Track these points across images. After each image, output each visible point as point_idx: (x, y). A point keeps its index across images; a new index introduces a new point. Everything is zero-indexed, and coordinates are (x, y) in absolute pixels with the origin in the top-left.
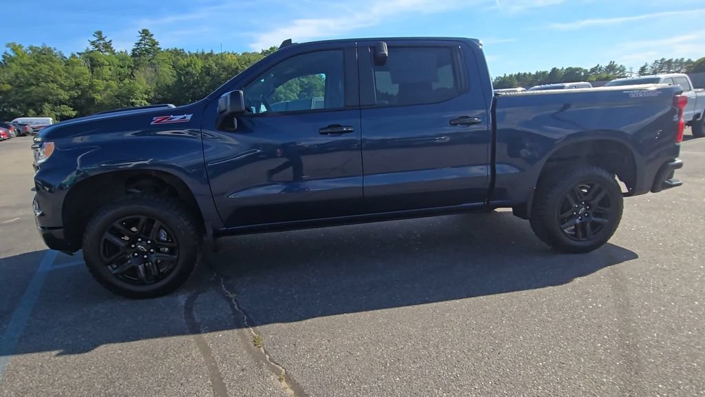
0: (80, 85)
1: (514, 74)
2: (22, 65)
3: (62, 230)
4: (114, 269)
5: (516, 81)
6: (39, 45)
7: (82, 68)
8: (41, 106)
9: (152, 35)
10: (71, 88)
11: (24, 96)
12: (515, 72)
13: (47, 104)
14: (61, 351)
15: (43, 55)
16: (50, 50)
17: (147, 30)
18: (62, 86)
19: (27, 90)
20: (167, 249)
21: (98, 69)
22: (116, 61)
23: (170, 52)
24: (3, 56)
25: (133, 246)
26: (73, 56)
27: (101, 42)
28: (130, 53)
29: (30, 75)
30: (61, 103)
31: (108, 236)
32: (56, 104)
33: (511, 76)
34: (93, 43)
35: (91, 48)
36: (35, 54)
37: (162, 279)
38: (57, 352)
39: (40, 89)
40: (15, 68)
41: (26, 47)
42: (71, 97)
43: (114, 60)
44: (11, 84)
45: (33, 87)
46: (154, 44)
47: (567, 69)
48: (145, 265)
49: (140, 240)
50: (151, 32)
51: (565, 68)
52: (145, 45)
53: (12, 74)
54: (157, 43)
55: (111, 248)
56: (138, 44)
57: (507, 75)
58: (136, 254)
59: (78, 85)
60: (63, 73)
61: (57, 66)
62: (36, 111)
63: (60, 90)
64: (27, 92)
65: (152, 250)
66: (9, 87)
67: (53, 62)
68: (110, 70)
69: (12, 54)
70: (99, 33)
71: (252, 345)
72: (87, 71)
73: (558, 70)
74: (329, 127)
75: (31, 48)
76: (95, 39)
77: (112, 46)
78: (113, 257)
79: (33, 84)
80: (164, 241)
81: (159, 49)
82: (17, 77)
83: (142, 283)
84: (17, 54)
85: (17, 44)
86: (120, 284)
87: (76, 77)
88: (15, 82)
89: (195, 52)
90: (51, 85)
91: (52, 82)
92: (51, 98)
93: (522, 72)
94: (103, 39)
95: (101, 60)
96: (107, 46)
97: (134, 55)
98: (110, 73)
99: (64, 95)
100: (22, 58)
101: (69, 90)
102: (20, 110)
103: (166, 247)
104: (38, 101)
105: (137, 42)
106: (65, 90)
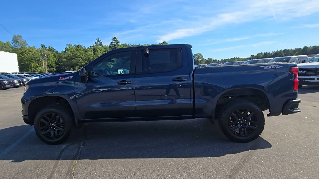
0: (89, 59)
1: (282, 50)
2: (71, 52)
3: (27, 117)
4: (43, 132)
5: (284, 53)
6: (77, 44)
7: (91, 52)
8: (75, 67)
9: (117, 39)
10: (86, 60)
11: (70, 63)
12: (283, 49)
13: (77, 66)
14: (13, 160)
15: (78, 48)
16: (81, 46)
17: (115, 37)
18: (83, 60)
19: (71, 61)
20: (62, 126)
21: (96, 52)
22: (103, 49)
23: (123, 45)
24: (66, 49)
25: (51, 124)
26: (88, 48)
27: (99, 42)
28: (108, 46)
29: (72, 55)
30: (82, 66)
31: (42, 120)
32: (80, 66)
33: (281, 51)
34: (96, 43)
35: (95, 44)
36: (76, 47)
37: (59, 138)
38: (11, 161)
39: (75, 60)
40: (68, 53)
41: (73, 45)
42: (86, 64)
43: (102, 49)
44: (66, 59)
45: (73, 60)
46: (117, 42)
47: (313, 47)
48: (54, 132)
49: (53, 122)
50: (117, 38)
51: (312, 46)
52: (114, 43)
53: (67, 55)
54: (118, 42)
55: (43, 124)
56: (112, 43)
57: (279, 50)
58: (51, 127)
59: (88, 59)
60: (84, 54)
61: (82, 52)
62: (73, 69)
63: (82, 61)
64: (71, 62)
65: (57, 126)
66: (66, 60)
67: (81, 50)
68: (100, 53)
69: (68, 48)
70: (98, 39)
71: (72, 167)
72: (92, 54)
73: (307, 47)
74: (122, 81)
75: (75, 45)
76: (96, 41)
77: (102, 43)
78: (43, 128)
79: (73, 59)
80: (61, 123)
81: (119, 44)
82: (69, 56)
83: (52, 138)
84: (70, 48)
85: (70, 44)
86: (44, 138)
87: (88, 56)
88: (67, 58)
89: (133, 45)
90: (79, 59)
91: (80, 58)
92: (79, 64)
93: (287, 49)
94: (99, 41)
95: (97, 49)
96: (101, 44)
97: (110, 47)
98: (100, 54)
99: (83, 63)
100: (71, 49)
101: (85, 61)
102: (68, 68)
103: (62, 125)
104: (74, 65)
105: (112, 42)
106: (84, 61)
